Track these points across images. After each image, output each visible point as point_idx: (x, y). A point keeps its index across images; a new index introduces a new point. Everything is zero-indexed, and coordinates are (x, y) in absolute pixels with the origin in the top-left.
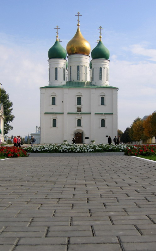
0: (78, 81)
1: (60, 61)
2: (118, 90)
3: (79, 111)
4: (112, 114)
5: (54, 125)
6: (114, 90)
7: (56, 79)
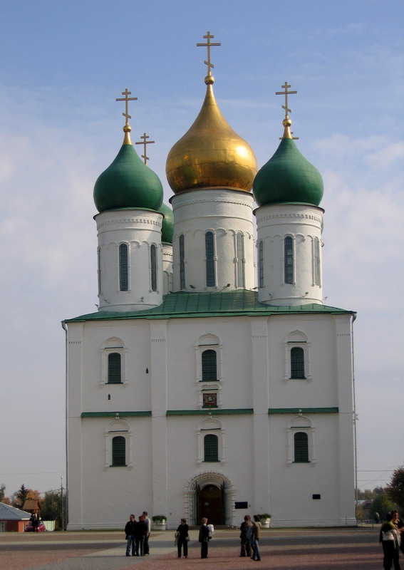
0: (210, 289)
1: (135, 218)
2: (354, 319)
3: (210, 401)
4: (335, 410)
5: (119, 458)
6: (339, 320)
7: (124, 286)
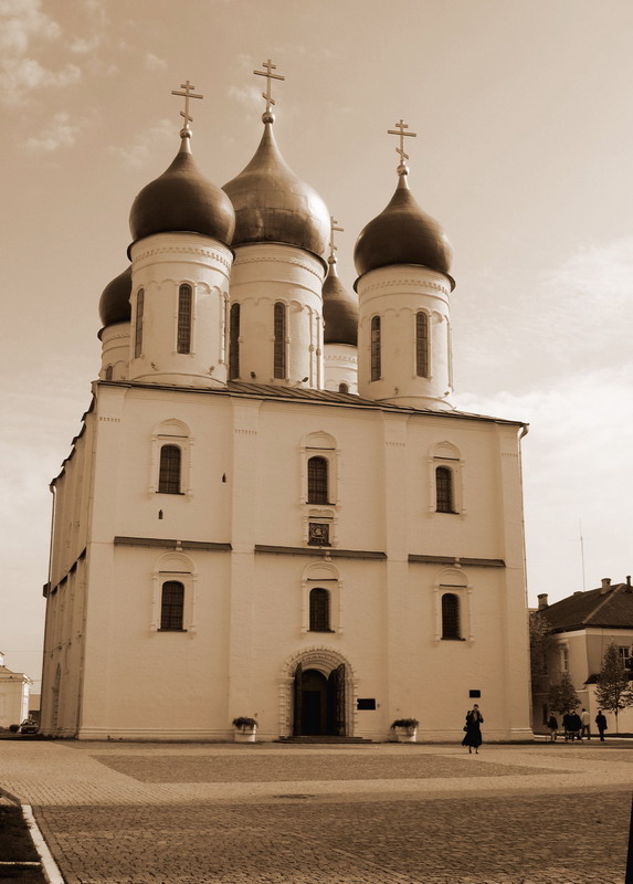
0: (279, 382)
2: (525, 433)
3: (319, 537)
4: (499, 564)
5: (172, 618)
6: (502, 432)
7: (184, 346)
